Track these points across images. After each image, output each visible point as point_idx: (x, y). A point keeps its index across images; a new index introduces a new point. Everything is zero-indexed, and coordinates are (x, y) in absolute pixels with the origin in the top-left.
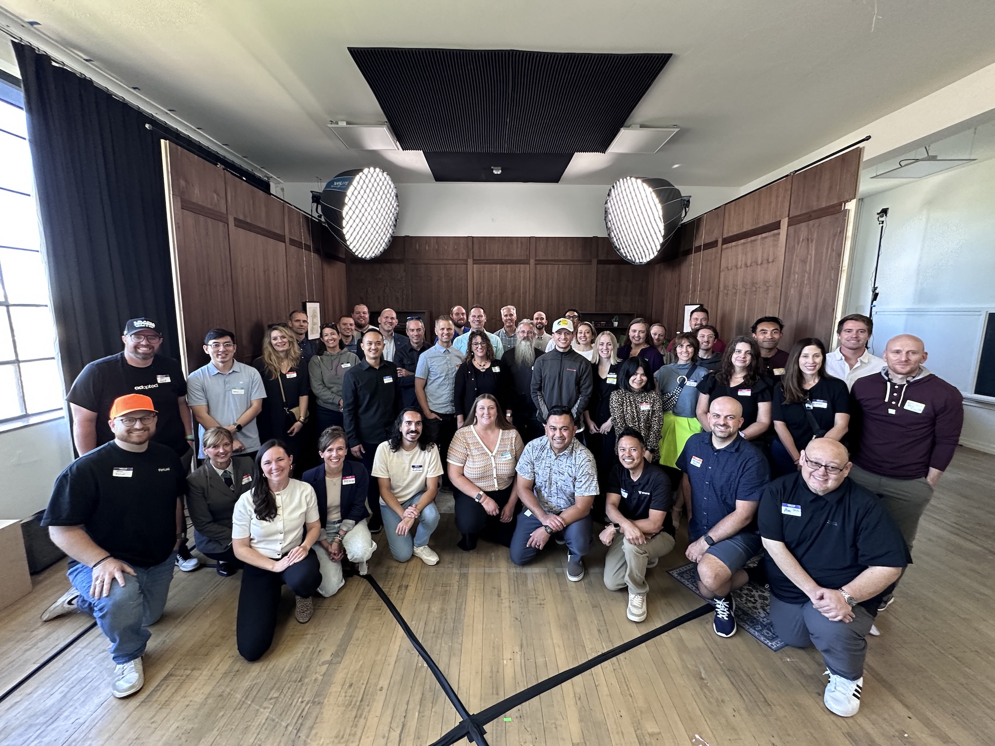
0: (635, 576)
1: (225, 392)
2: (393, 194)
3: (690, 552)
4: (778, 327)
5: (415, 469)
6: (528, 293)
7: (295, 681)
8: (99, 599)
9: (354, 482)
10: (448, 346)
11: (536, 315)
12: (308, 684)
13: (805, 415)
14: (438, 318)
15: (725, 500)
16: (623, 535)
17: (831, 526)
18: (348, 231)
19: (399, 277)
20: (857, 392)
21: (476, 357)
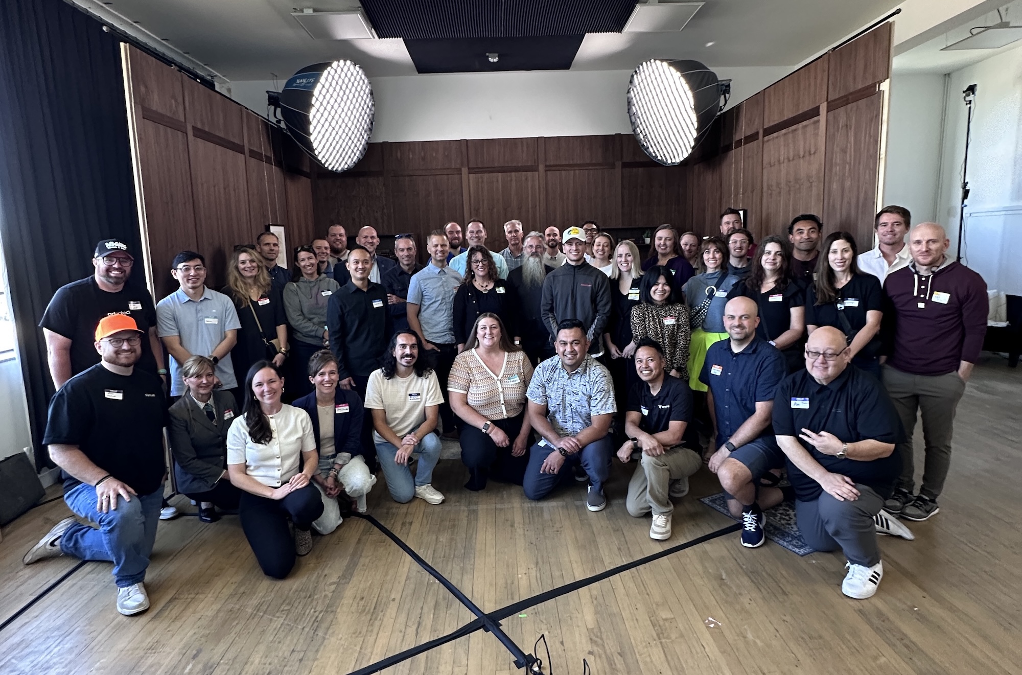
0: (657, 493)
1: (198, 321)
2: (367, 91)
3: (712, 464)
4: (815, 225)
5: (412, 398)
7: (305, 598)
8: (107, 513)
9: (348, 411)
10: (443, 266)
11: (547, 231)
12: (318, 598)
13: (838, 315)
14: (430, 234)
15: (746, 404)
16: (641, 449)
17: (836, 413)
18: (316, 139)
19: (378, 194)
20: (888, 287)
21: (477, 277)
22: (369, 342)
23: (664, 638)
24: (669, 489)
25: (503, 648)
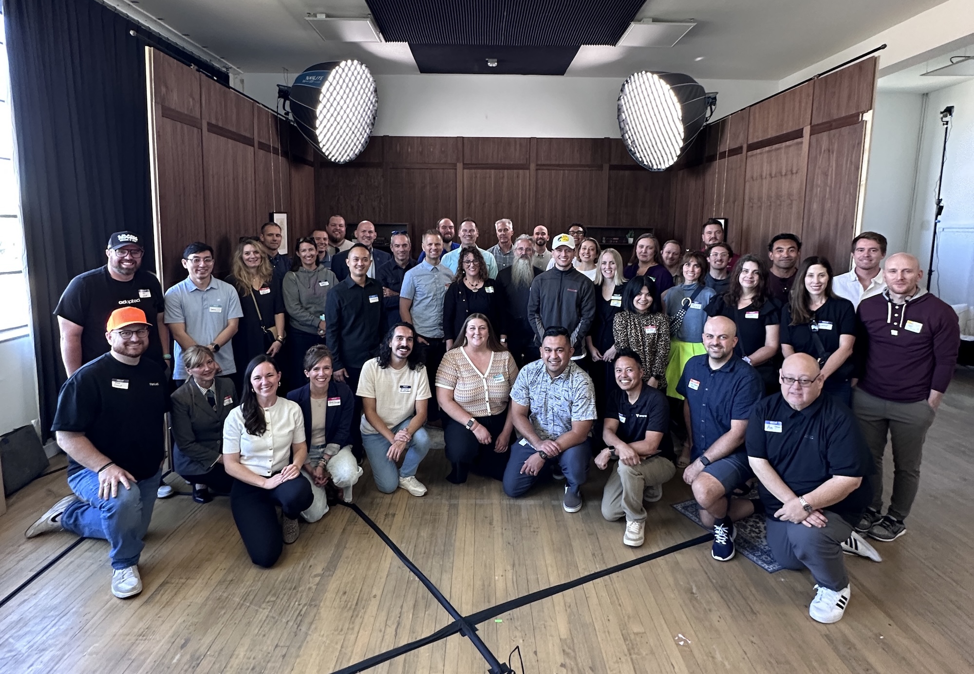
0: (632, 500)
1: (203, 309)
2: (372, 89)
3: (686, 475)
4: (795, 245)
5: (404, 389)
6: (527, 203)
7: (290, 589)
8: (108, 500)
9: (339, 404)
10: (436, 264)
11: (536, 230)
12: (302, 591)
13: (811, 337)
14: (425, 233)
15: (721, 421)
16: (618, 458)
17: (808, 439)
18: (321, 132)
19: (376, 184)
20: (862, 311)
21: (468, 277)
22: (363, 336)
23: (634, 653)
24: (644, 493)
25: (479, 655)
